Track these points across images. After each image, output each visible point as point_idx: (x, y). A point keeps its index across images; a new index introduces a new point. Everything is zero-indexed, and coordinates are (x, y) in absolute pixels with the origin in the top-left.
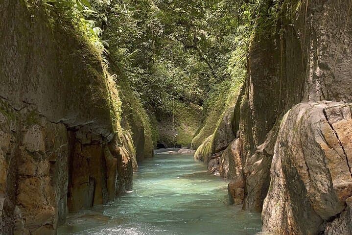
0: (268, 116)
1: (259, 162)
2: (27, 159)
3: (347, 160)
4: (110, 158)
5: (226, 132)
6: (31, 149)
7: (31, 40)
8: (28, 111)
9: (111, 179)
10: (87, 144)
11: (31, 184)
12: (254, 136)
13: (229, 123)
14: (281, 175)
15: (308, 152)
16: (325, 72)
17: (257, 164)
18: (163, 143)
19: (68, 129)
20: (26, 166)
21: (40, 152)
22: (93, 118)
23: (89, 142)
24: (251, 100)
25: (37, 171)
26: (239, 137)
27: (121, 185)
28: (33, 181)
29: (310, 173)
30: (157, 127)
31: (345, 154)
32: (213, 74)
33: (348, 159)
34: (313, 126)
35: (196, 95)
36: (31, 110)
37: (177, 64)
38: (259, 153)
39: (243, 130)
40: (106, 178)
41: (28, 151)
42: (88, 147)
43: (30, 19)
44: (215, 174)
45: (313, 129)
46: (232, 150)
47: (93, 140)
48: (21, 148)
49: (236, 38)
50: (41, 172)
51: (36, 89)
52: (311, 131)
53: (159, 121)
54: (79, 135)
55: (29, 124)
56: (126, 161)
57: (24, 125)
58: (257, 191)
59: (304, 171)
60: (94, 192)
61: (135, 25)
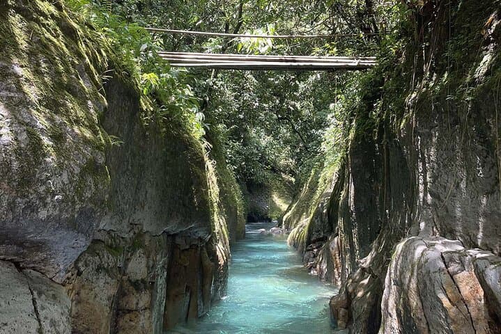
0: (371, 223)
1: (366, 281)
2: (128, 291)
3: (472, 321)
4: (207, 262)
5: (321, 221)
6: (134, 278)
7: (143, 158)
8: (135, 233)
9: (207, 287)
10: (186, 250)
11: (130, 320)
12: (355, 240)
13: (324, 211)
14: (395, 316)
15: (427, 304)
16: (437, 202)
17: (363, 284)
18: (254, 216)
19: (169, 235)
20: (127, 299)
21: (143, 281)
22: (193, 222)
23: (187, 247)
24: (351, 200)
25: (137, 304)
26: (337, 235)
27: (216, 290)
28: (133, 316)
29: (431, 329)
30: (248, 198)
31: (469, 313)
32: (306, 148)
33: (474, 320)
34: (432, 275)
35: (288, 166)
36: (137, 231)
37: (268, 132)
38: (363, 269)
39: (342, 229)
40: (203, 286)
41: (130, 281)
42: (186, 252)
43: (145, 136)
44: (312, 272)
45: (433, 278)
46: (331, 249)
47: (192, 243)
48: (124, 277)
49: (329, 115)
50: (141, 304)
51: (143, 207)
52: (430, 280)
53: (250, 191)
54: (178, 240)
55: (134, 250)
56: (222, 262)
57: (129, 252)
58: (364, 319)
59: (423, 325)
60: (189, 305)
61: (233, 98)
